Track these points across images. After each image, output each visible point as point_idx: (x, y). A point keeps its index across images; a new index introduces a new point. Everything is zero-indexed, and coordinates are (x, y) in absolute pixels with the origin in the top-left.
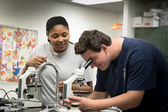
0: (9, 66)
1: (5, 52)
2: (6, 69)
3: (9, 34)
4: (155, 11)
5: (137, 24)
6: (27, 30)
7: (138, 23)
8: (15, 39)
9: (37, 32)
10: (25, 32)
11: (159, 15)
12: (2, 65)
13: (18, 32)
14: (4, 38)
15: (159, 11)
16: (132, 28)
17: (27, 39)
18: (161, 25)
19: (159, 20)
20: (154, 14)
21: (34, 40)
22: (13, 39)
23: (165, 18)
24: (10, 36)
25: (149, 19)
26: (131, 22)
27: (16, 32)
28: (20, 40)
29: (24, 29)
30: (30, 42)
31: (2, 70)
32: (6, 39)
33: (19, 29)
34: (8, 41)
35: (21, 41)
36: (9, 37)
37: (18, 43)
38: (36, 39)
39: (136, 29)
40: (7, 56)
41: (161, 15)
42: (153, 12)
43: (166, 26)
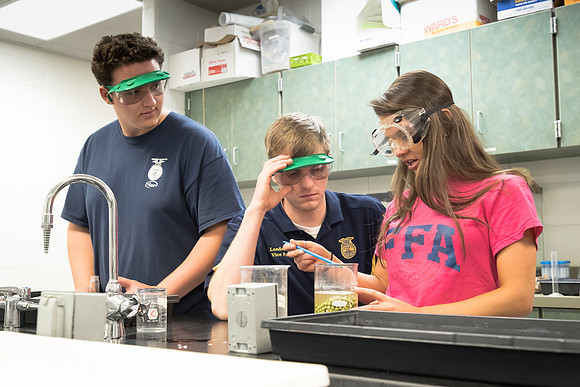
4: (239, 23)
5: (187, 76)
7: (188, 71)
11: (255, 35)
15: (255, 22)
18: (265, 70)
19: (258, 53)
20: (237, 31)
23: (276, 42)
25: (221, 48)
39: (188, 95)
41: (261, 33)
42: (232, 24)
43: (281, 71)
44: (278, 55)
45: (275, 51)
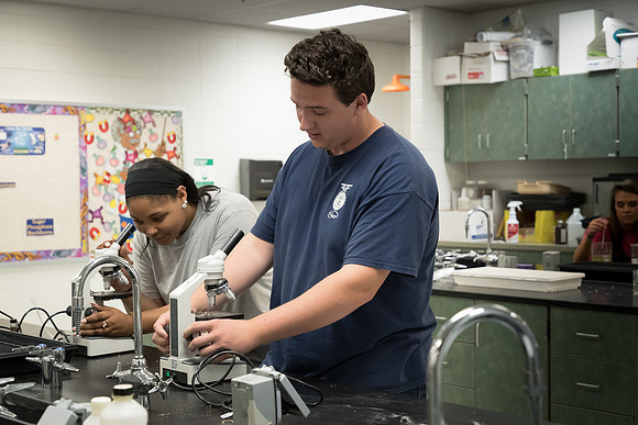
0: (110, 212)
1: (96, 175)
2: (103, 223)
3: (104, 127)
4: (493, 39)
5: (449, 77)
6: (151, 112)
7: (450, 73)
8: (120, 139)
9: (179, 114)
10: (148, 119)
11: (506, 49)
12: (91, 212)
13: (127, 119)
14: (89, 139)
15: (506, 36)
16: (436, 87)
17: (153, 135)
18: (513, 75)
19: (508, 62)
20: (492, 47)
21: (172, 138)
22: (115, 140)
23: (523, 55)
24: (104, 131)
25: (479, 60)
26: (431, 73)
27: (120, 119)
28: (132, 141)
29: (144, 110)
30: (163, 144)
31: (91, 226)
32: (95, 141)
33: (128, 111)
34: (102, 146)
35: (137, 144)
36: (103, 136)
37: (129, 149)
38: (177, 133)
39: (447, 88)
40: (103, 187)
41: (510, 47)
42: (488, 42)
43: (526, 78)
44: (525, 65)
45: (522, 62)
